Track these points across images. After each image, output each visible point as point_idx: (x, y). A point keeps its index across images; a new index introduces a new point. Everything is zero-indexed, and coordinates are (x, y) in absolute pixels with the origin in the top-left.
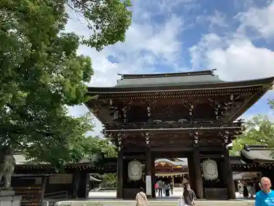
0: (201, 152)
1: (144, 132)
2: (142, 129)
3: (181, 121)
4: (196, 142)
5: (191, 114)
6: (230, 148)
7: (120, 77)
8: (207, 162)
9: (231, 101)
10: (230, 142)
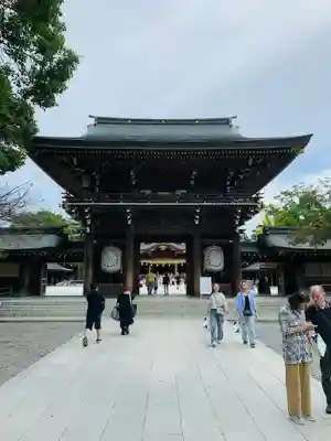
0: (203, 236)
1: (125, 207)
2: (121, 204)
3: (179, 192)
4: (197, 222)
5: (192, 183)
6: (242, 231)
7: (92, 121)
8: (210, 248)
9: (248, 166)
10: (241, 223)
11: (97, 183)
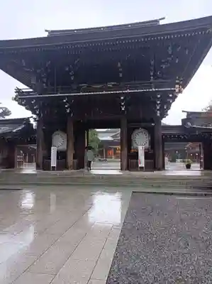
1: (62, 98)
2: (59, 95)
4: (123, 109)
5: (121, 75)
7: (47, 34)
9: (170, 56)
11: (45, 80)
